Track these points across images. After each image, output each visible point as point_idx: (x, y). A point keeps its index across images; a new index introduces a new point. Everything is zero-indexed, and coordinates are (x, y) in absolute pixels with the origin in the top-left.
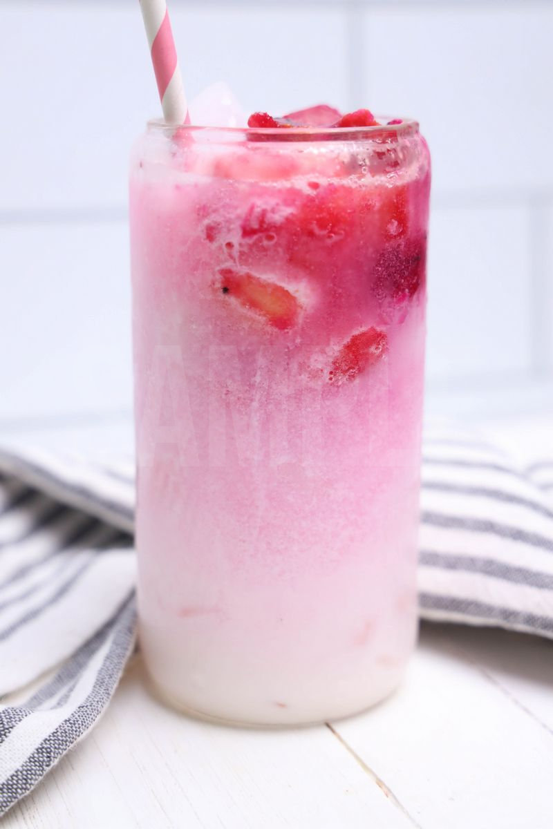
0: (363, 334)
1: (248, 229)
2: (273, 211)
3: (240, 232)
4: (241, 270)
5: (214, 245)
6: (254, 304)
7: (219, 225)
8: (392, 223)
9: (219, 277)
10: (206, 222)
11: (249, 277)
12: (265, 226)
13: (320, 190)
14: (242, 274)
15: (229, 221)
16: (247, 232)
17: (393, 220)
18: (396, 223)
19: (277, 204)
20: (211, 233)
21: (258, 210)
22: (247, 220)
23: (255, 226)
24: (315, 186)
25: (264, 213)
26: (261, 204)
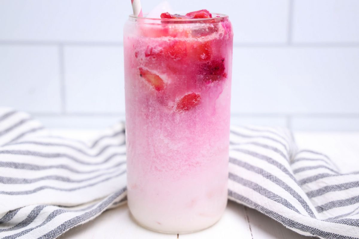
0: (189, 95)
1: (147, 54)
2: (155, 48)
3: (145, 55)
4: (145, 68)
5: (137, 59)
6: (149, 81)
7: (139, 52)
8: (203, 54)
9: (138, 70)
10: (135, 51)
11: (147, 71)
12: (152, 53)
13: (171, 41)
14: (145, 70)
15: (141, 51)
16: (147, 55)
17: (203, 53)
18: (204, 55)
19: (156, 46)
20: (136, 55)
21: (150, 47)
22: (146, 51)
23: (149, 53)
24: (169, 40)
25: (152, 49)
26: (151, 46)
